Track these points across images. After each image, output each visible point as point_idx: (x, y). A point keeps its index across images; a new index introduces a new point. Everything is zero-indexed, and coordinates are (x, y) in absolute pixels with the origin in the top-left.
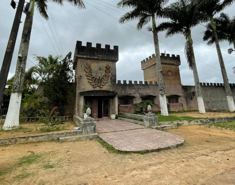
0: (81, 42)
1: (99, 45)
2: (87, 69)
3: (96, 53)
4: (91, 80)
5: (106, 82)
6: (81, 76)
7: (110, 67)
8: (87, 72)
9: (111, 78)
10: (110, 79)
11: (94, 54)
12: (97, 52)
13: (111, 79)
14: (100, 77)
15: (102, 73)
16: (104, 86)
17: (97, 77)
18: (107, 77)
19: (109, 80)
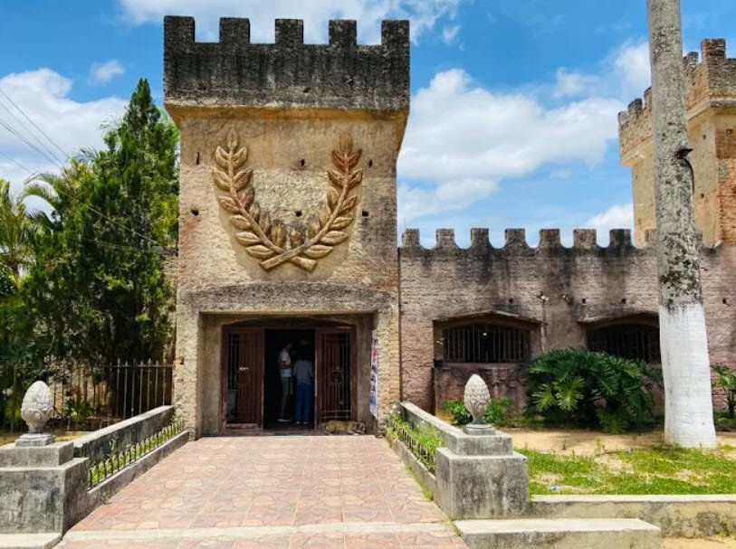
0: (190, 22)
1: (289, 30)
2: (226, 169)
3: (270, 79)
4: (250, 229)
5: (332, 240)
6: (196, 213)
7: (360, 152)
8: (227, 189)
9: (365, 214)
10: (358, 220)
11: (262, 82)
12: (278, 71)
13: (365, 223)
14: (299, 214)
15: (310, 190)
16: (321, 262)
17: (281, 214)
18: (341, 214)
19: (356, 230)
